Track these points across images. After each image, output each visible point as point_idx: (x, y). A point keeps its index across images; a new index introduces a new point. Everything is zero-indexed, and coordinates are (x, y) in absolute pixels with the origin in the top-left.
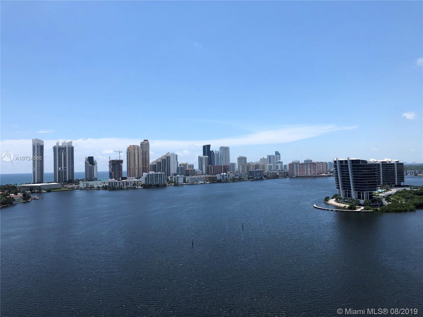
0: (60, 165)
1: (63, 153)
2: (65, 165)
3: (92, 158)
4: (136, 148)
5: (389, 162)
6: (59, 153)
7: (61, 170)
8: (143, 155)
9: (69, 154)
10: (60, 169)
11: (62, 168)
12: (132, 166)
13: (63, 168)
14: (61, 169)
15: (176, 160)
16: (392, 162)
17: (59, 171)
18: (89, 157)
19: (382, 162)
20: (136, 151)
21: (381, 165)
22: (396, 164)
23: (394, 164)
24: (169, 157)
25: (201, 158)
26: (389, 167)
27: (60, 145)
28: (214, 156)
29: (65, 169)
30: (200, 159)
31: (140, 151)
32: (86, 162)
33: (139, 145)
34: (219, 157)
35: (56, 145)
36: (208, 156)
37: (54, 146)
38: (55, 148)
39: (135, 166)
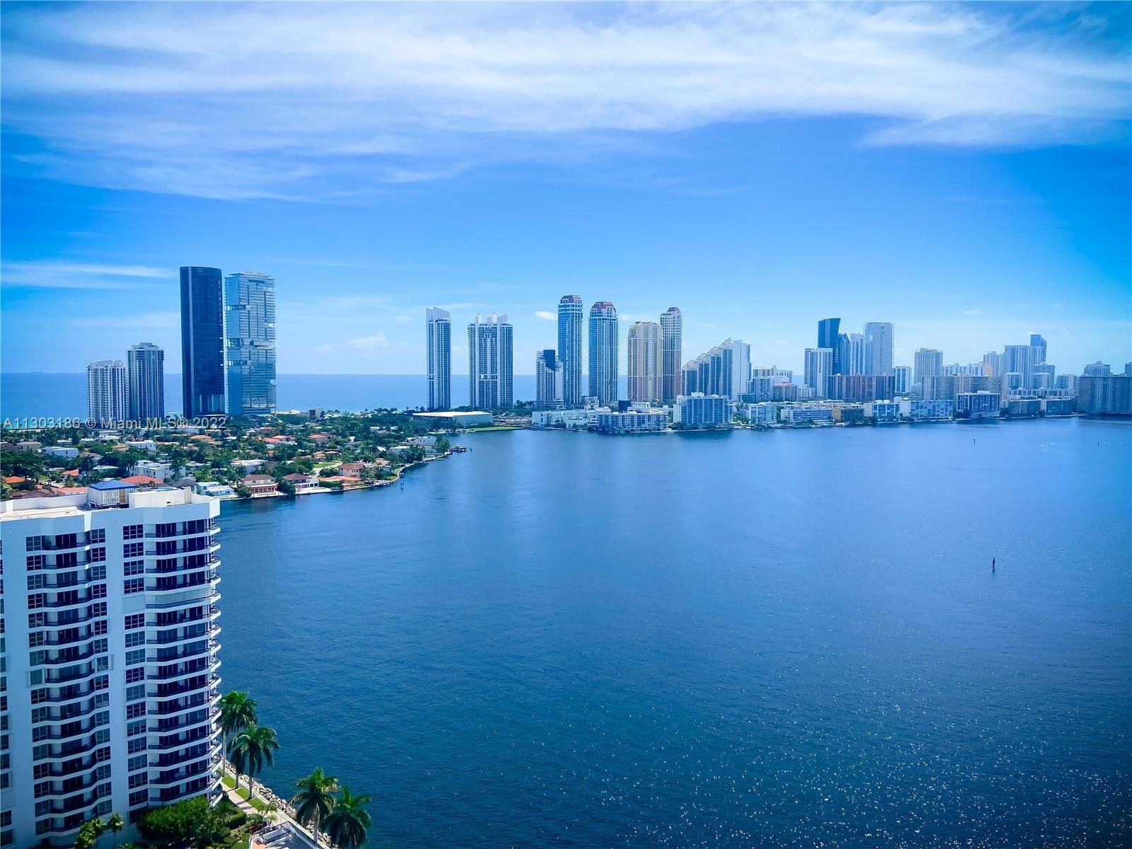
0: (483, 370)
1: (488, 340)
2: (494, 369)
4: (651, 329)
6: (480, 340)
7: (485, 380)
8: (665, 347)
9: (502, 343)
10: (482, 376)
11: (486, 376)
12: (640, 374)
13: (489, 375)
14: (486, 378)
15: (747, 359)
17: (481, 383)
18: (545, 352)
20: (651, 337)
24: (731, 351)
25: (812, 354)
27: (483, 321)
28: (848, 349)
29: (493, 377)
30: (810, 357)
31: (661, 336)
32: (538, 364)
33: (658, 322)
34: (862, 352)
35: (474, 322)
36: (831, 350)
37: (471, 325)
38: (472, 330)
39: (647, 374)
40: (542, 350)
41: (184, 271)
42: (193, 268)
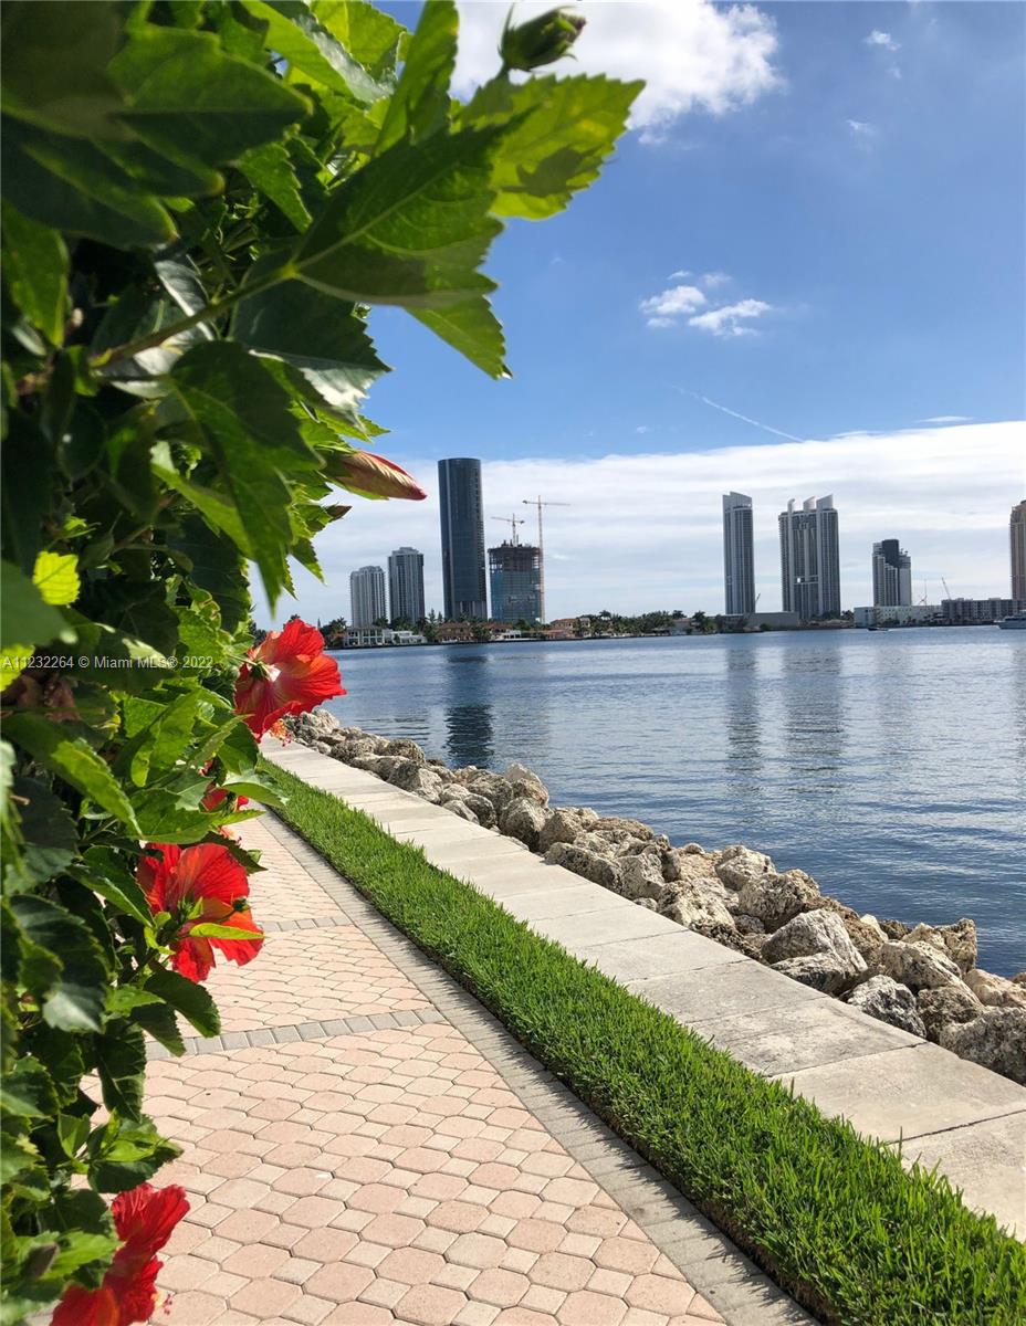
0: (800, 572)
1: (805, 532)
2: (814, 570)
3: (895, 543)
6: (795, 533)
7: (802, 584)
9: (824, 535)
10: (799, 580)
13: (807, 577)
14: (803, 580)
17: (797, 587)
18: (885, 543)
27: (799, 507)
29: (812, 580)
32: (875, 559)
35: (786, 510)
37: (783, 514)
38: (783, 519)
40: (880, 541)
41: (442, 464)
42: (450, 460)
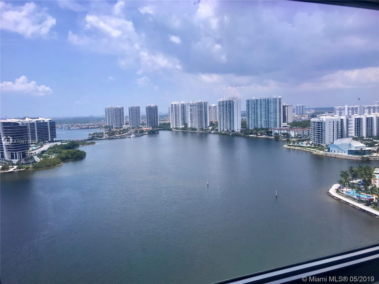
5: (43, 121)
16: (46, 121)
19: (37, 121)
21: (36, 124)
22: (49, 123)
23: (46, 123)
26: (43, 125)
